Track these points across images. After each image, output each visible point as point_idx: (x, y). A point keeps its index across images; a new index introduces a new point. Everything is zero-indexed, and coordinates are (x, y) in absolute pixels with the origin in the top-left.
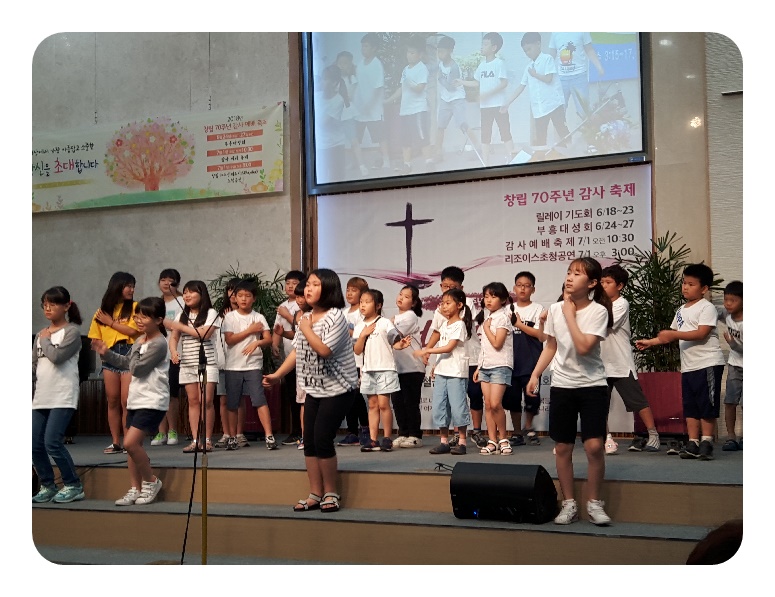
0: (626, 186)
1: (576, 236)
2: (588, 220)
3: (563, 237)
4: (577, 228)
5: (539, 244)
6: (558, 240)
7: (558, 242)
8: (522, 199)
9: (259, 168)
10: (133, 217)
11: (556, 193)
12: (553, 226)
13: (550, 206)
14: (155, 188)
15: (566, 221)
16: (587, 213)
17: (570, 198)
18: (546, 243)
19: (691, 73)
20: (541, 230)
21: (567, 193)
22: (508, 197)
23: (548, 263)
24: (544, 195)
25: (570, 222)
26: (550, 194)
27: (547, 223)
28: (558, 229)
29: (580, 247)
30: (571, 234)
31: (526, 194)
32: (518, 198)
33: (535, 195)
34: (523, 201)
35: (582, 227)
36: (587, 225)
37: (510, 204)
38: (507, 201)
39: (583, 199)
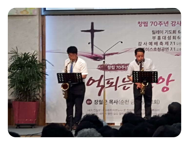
1: (169, 41)
2: (174, 35)
3: (164, 41)
4: (169, 38)
5: (153, 44)
6: (161, 42)
7: (161, 43)
8: (146, 24)
11: (161, 22)
12: (159, 37)
13: (158, 28)
15: (164, 35)
16: (174, 32)
17: (167, 25)
18: (156, 43)
20: (154, 38)
21: (165, 23)
22: (139, 23)
23: (157, 52)
24: (156, 24)
25: (167, 35)
26: (158, 23)
27: (157, 35)
28: (161, 38)
29: (171, 46)
30: (167, 40)
31: (147, 22)
32: (144, 23)
33: (151, 23)
34: (146, 25)
35: (172, 38)
36: (174, 37)
37: (140, 26)
38: (139, 24)
39: (172, 26)
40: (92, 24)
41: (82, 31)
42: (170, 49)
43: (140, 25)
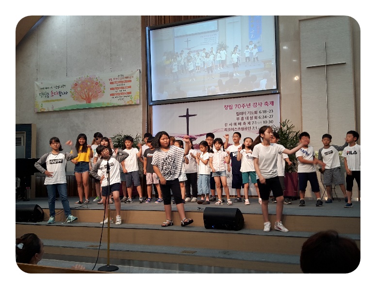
0: (270, 102)
1: (251, 121)
2: (256, 115)
3: (247, 121)
4: (251, 118)
5: (237, 124)
7: (244, 123)
8: (231, 107)
9: (130, 95)
10: (81, 113)
12: (243, 117)
13: (241, 110)
14: (90, 102)
15: (247, 115)
16: (256, 112)
17: (249, 106)
18: (240, 124)
19: (295, 59)
20: (238, 119)
22: (225, 106)
24: (239, 107)
25: (249, 116)
26: (241, 105)
27: (240, 116)
28: (245, 118)
29: (253, 125)
30: (249, 120)
31: (232, 105)
32: (229, 106)
33: (236, 106)
35: (254, 118)
36: (255, 117)
39: (254, 107)
40: (188, 109)
41: (180, 117)
42: (252, 128)
43: (226, 108)
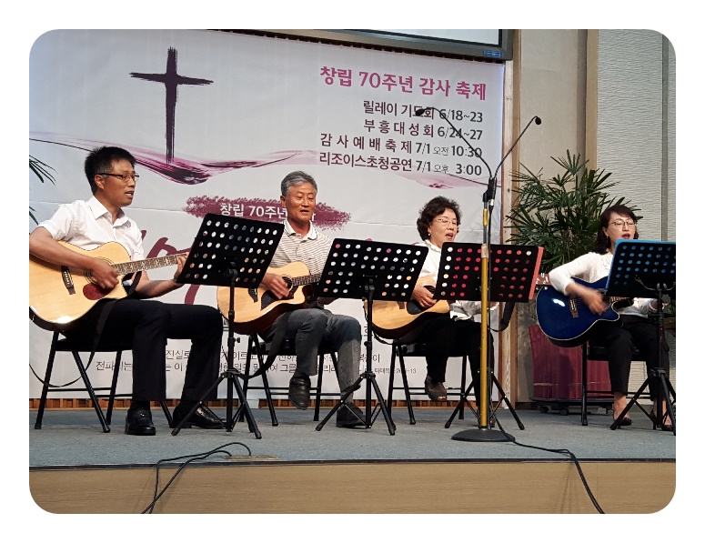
0: (476, 86)
1: (414, 140)
2: (429, 122)
3: (398, 139)
5: (367, 143)
6: (391, 141)
7: (391, 144)
8: (346, 78)
11: (390, 77)
12: (384, 122)
13: (381, 94)
15: (401, 118)
16: (429, 112)
17: (407, 88)
18: (375, 143)
20: (369, 125)
21: (404, 81)
22: (325, 70)
23: (377, 171)
24: (375, 83)
25: (408, 121)
26: (383, 78)
27: (377, 117)
28: (391, 126)
29: (419, 157)
30: (407, 137)
31: (350, 71)
32: (339, 74)
33: (363, 75)
34: (347, 80)
35: (421, 130)
36: (427, 127)
37: (329, 81)
38: (325, 76)
39: (424, 93)
41: (136, 75)
42: (415, 164)
43: (327, 79)
